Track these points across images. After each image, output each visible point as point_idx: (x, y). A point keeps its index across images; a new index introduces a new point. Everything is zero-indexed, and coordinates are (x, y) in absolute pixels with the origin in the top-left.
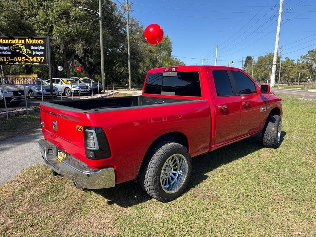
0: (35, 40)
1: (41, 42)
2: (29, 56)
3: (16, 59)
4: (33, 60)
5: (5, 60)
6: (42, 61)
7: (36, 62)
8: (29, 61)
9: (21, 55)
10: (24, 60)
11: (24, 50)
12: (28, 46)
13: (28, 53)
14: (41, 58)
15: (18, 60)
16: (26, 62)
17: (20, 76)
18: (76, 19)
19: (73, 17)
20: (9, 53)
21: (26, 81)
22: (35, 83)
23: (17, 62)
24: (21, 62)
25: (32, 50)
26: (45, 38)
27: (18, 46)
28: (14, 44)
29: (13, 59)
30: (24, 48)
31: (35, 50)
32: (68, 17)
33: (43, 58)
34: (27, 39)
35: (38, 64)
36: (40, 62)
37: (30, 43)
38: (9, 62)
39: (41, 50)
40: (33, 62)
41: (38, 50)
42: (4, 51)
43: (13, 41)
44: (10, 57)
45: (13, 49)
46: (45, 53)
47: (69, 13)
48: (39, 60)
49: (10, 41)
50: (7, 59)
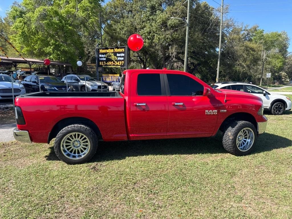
0: (119, 49)
1: (123, 50)
2: (115, 61)
3: (108, 63)
4: (117, 64)
5: (103, 64)
6: (122, 65)
7: (119, 65)
8: (115, 65)
9: (111, 60)
10: (112, 64)
11: (113, 57)
12: (115, 54)
13: (115, 59)
14: (122, 62)
15: (109, 64)
16: (114, 65)
17: (110, 75)
18: (172, 27)
19: (170, 26)
20: (105, 59)
21: (113, 79)
22: (118, 81)
23: (109, 65)
24: (111, 65)
25: (117, 57)
26: (125, 47)
27: (110, 54)
28: (108, 53)
29: (107, 63)
30: (113, 55)
31: (119, 57)
32: (166, 26)
33: (123, 62)
34: (115, 49)
35: (120, 67)
36: (121, 66)
37: (117, 51)
38: (105, 65)
39: (122, 57)
40: (117, 65)
41: (120, 57)
42: (103, 57)
43: (107, 51)
44: (105, 62)
45: (107, 56)
46: (124, 59)
47: (166, 23)
48: (121, 64)
49: (106, 50)
50: (104, 63)
